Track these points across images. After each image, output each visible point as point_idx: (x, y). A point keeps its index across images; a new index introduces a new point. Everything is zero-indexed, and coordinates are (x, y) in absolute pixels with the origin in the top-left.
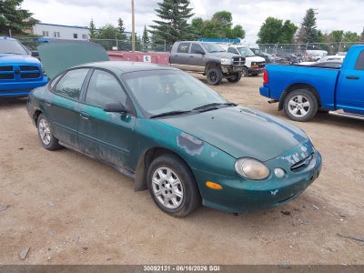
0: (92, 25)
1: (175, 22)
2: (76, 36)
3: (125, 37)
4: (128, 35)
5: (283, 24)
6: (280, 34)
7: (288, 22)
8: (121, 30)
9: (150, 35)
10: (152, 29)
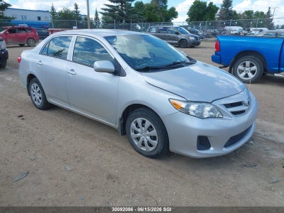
0: (53, 9)
1: (122, 5)
2: (39, 18)
3: (80, 19)
4: (83, 17)
5: (207, 5)
6: (204, 13)
7: (211, 4)
8: (77, 12)
9: (100, 16)
10: (103, 11)
